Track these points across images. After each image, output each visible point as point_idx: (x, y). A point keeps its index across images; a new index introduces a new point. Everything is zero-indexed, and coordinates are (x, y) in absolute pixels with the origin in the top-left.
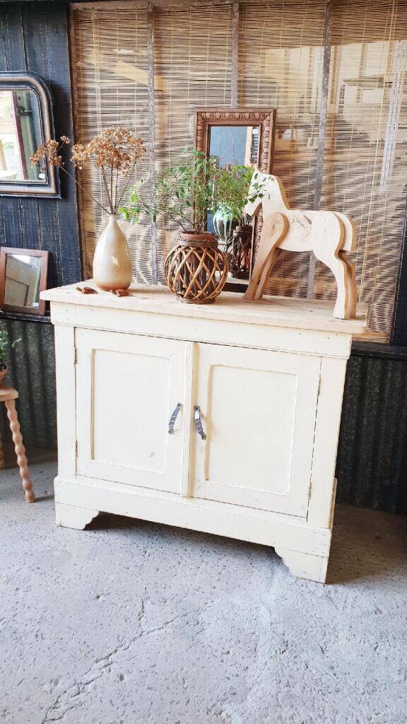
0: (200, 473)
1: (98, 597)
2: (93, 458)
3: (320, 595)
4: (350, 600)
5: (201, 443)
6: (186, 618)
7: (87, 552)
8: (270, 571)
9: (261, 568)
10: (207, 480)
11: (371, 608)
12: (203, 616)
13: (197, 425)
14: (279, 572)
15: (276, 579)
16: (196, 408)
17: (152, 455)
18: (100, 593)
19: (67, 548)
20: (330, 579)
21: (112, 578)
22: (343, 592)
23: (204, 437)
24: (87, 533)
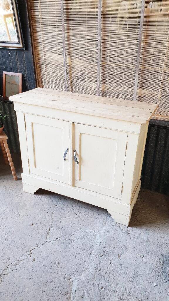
0: (77, 177)
1: (33, 224)
2: (36, 167)
3: (124, 231)
4: (137, 235)
5: (77, 165)
6: (65, 237)
7: (33, 204)
8: (105, 219)
9: (102, 217)
10: (80, 180)
11: (146, 239)
12: (73, 237)
13: (75, 158)
14: (109, 220)
15: (107, 222)
16: (75, 151)
17: (58, 168)
18: (34, 223)
19: (26, 202)
20: (131, 225)
21: (40, 216)
22: (135, 231)
23: (78, 163)
24: (35, 195)
